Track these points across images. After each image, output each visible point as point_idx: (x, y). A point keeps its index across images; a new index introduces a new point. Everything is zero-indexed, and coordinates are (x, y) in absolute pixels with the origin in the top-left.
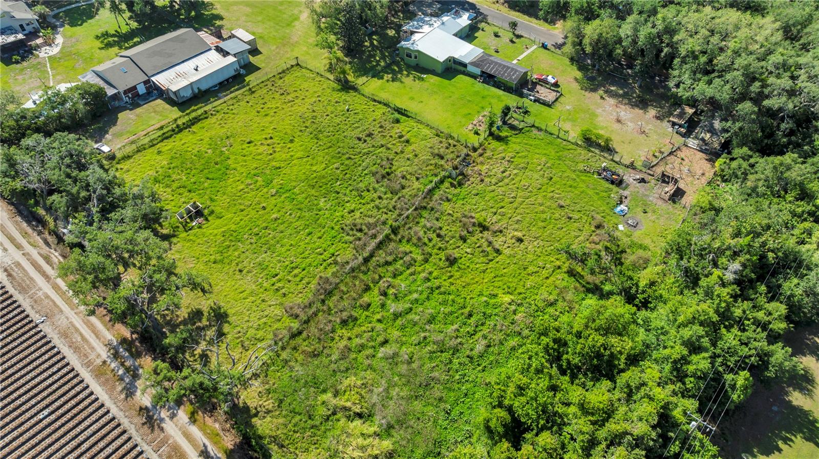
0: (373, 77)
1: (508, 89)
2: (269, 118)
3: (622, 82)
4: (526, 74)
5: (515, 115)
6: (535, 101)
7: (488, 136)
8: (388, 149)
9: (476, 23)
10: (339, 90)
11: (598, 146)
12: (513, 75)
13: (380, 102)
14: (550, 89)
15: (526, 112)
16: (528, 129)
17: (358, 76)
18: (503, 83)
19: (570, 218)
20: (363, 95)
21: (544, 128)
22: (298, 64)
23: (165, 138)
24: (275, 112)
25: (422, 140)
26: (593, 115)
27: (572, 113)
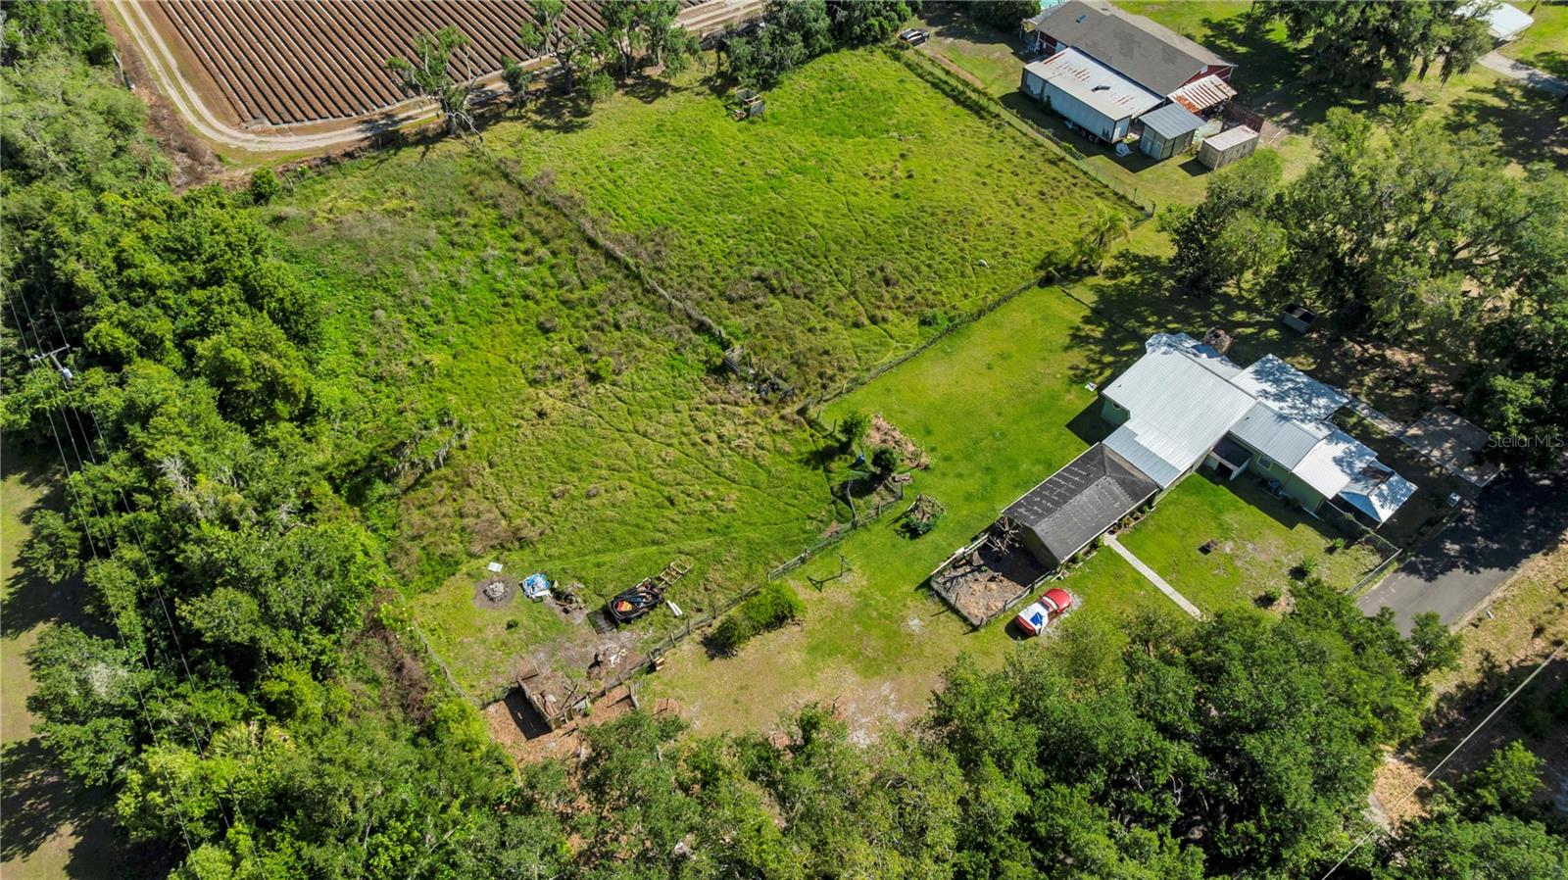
0: (1097, 311)
2: (968, 177)
6: (954, 560)
14: (1001, 611)
15: (910, 530)
17: (1101, 291)
20: (1026, 290)
23: (938, 85)
24: (985, 183)
25: (856, 345)
26: (870, 668)
27: (891, 621)
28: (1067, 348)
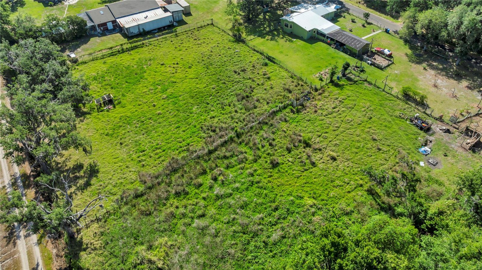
0: (259, 36)
1: (352, 54)
2: (181, 52)
3: (444, 60)
4: (367, 45)
5: (353, 72)
6: (371, 64)
7: (329, 83)
8: (253, 81)
9: (340, 12)
10: (233, 42)
11: (415, 101)
12: (358, 44)
13: (258, 52)
14: (385, 58)
15: (362, 71)
16: (361, 82)
17: (249, 35)
18: (349, 50)
19: (380, 149)
20: (248, 46)
21: (373, 83)
22: (212, 24)
23: (112, 55)
24: (186, 49)
25: (280, 79)
26: (416, 80)
27: (398, 76)
28: (277, 42)
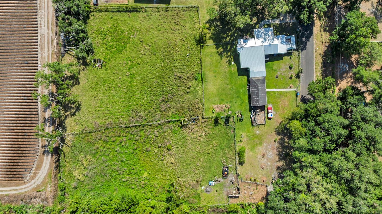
0: (216, 44)
2: (158, 33)
6: (251, 118)
7: (215, 117)
10: (196, 40)
12: (255, 102)
13: (201, 63)
14: (265, 118)
15: (241, 120)
17: (211, 38)
20: (201, 53)
22: (198, 8)
23: (119, 11)
24: (163, 32)
25: (193, 96)
26: (260, 144)
27: (255, 135)
28: (221, 58)
